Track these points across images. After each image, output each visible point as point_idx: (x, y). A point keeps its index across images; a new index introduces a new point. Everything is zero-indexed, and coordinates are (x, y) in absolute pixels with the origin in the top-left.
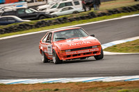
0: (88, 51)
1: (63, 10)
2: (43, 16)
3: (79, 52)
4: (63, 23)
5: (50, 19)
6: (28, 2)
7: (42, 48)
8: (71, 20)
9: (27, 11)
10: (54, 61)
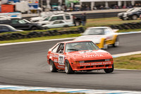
0: (100, 63)
1: (54, 23)
2: (36, 27)
3: (93, 64)
4: (53, 35)
5: (41, 31)
6: (23, 13)
7: (51, 57)
8: (61, 34)
9: (21, 22)
10: (67, 71)
